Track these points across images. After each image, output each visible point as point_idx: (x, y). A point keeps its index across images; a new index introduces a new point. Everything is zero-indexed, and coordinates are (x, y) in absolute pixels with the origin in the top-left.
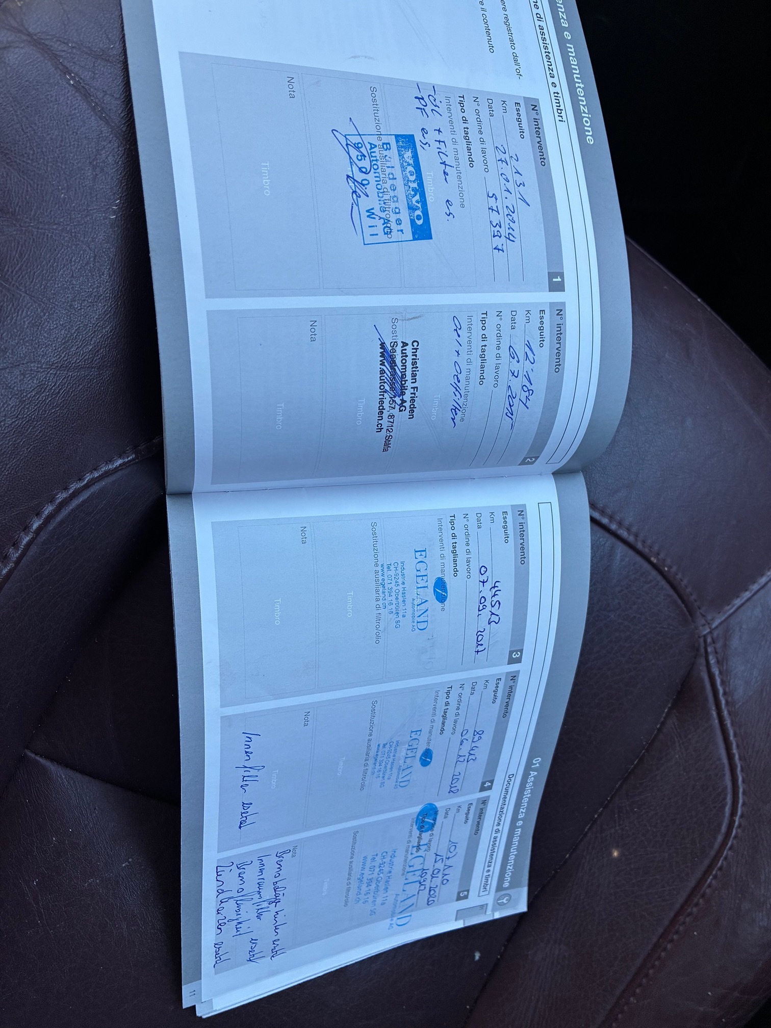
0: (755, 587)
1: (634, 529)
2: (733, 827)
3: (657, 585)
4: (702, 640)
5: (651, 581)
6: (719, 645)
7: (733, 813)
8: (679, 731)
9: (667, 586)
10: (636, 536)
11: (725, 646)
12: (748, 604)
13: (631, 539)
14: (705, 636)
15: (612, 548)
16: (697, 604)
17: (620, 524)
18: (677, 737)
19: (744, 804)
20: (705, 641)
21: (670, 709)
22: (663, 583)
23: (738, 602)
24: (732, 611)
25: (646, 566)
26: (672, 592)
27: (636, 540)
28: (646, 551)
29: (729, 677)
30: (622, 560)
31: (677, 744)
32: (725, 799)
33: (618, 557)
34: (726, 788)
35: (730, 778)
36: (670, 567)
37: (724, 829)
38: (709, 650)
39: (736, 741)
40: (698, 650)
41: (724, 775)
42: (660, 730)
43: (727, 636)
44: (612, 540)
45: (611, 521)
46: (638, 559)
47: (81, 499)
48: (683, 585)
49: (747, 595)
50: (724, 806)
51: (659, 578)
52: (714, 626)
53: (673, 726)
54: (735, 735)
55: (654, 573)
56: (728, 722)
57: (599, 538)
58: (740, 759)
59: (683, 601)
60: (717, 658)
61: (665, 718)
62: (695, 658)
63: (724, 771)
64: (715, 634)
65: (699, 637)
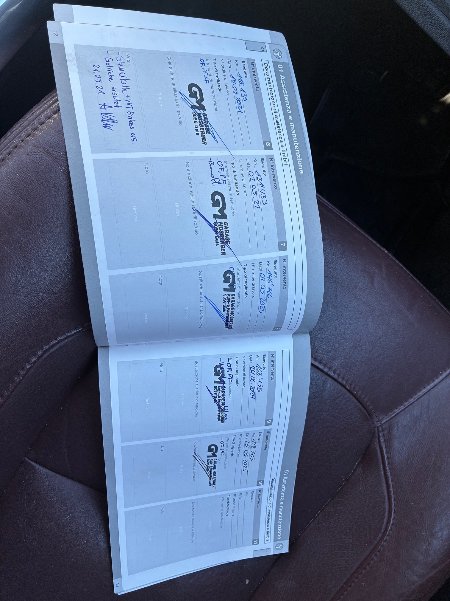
0: (407, 404)
1: (337, 372)
2: (388, 530)
3: (350, 400)
4: (376, 429)
5: (347, 398)
6: (386, 432)
7: (388, 522)
8: (362, 475)
9: (356, 401)
10: (339, 375)
11: (389, 433)
12: (403, 412)
13: (336, 376)
14: (378, 427)
15: (325, 381)
16: (373, 411)
17: (330, 369)
18: (361, 479)
19: (394, 518)
20: (378, 430)
21: (359, 463)
22: (354, 399)
23: (397, 411)
24: (393, 415)
25: (344, 390)
26: (358, 404)
27: (338, 377)
28: (344, 383)
29: (390, 450)
30: (330, 387)
31: (361, 482)
32: (384, 514)
33: (328, 386)
34: (385, 508)
35: (388, 503)
36: (357, 392)
37: (383, 531)
38: (381, 434)
39: (392, 484)
40: (374, 433)
41: (385, 502)
42: (353, 473)
43: (390, 428)
44: (325, 376)
45: (324, 367)
46: (340, 387)
47: (56, 348)
48: (365, 401)
49: (402, 407)
50: (384, 518)
51: (351, 396)
52: (383, 422)
53: (360, 472)
54: (392, 481)
55: (349, 394)
56: (389, 474)
57: (318, 375)
58: (394, 494)
59: (365, 409)
60: (384, 439)
61: (356, 467)
62: (372, 438)
63: (385, 499)
64: (384, 426)
65: (374, 428)
